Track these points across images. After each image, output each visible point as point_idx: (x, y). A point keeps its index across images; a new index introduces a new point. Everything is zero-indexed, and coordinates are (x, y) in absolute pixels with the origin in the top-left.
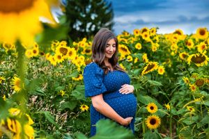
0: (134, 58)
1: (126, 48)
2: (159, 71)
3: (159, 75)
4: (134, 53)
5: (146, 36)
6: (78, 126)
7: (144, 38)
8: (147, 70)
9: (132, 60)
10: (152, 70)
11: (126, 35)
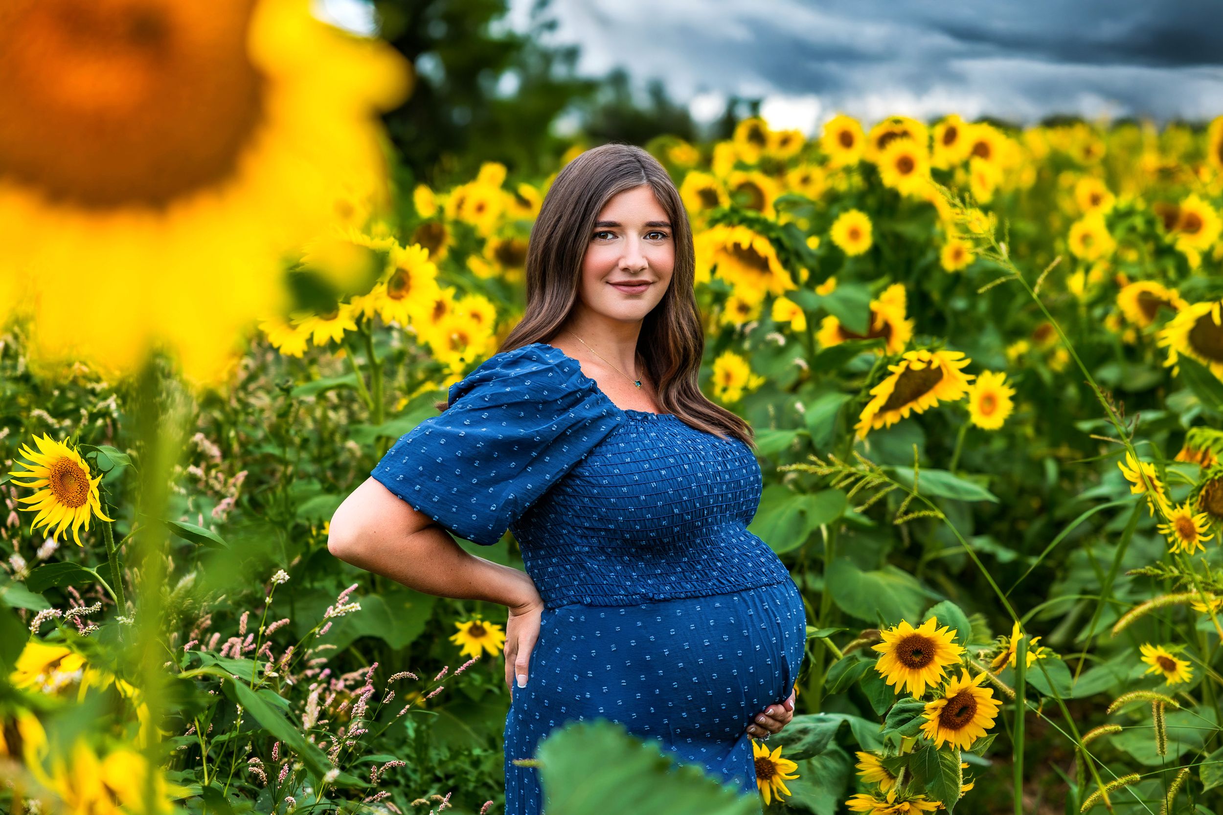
0: (815, 319)
1: (764, 247)
2: (973, 408)
3: (978, 435)
4: (817, 279)
5: (906, 165)
6: (437, 754)
7: (890, 177)
8: (893, 403)
9: (799, 324)
10: (925, 403)
11: (774, 151)
